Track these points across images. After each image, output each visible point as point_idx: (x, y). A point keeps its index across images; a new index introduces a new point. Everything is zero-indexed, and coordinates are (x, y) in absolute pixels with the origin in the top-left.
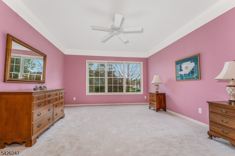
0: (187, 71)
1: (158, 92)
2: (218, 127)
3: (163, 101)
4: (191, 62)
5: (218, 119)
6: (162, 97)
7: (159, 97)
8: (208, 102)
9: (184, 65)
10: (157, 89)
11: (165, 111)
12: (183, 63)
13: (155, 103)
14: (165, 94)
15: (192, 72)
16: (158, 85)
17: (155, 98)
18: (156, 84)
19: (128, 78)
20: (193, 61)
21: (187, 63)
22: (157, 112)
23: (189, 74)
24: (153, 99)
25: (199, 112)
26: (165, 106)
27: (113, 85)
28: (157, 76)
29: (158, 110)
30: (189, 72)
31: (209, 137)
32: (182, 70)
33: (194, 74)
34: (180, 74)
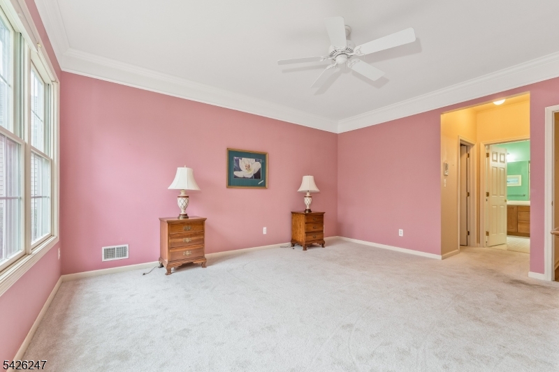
0: (250, 173)
4: (256, 161)
9: (244, 162)
12: (243, 159)
15: (257, 176)
18: (183, 194)
20: (259, 161)
21: (249, 159)
23: (252, 178)
30: (252, 175)
32: (240, 170)
33: (258, 179)
34: (236, 177)
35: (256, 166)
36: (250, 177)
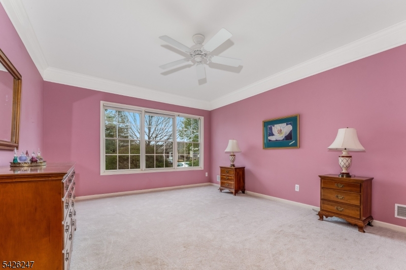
0: (281, 136)
1: (234, 165)
2: (331, 205)
3: (241, 179)
4: (287, 125)
5: (332, 196)
6: (241, 173)
7: (238, 173)
8: (320, 176)
9: (276, 128)
10: (233, 161)
11: (243, 192)
12: (275, 125)
13: (233, 183)
14: (244, 168)
15: (289, 137)
16: (235, 154)
17: (232, 175)
18: (232, 154)
19: (149, 142)
20: (290, 124)
21: (280, 125)
22: (235, 195)
23: (283, 140)
24: (228, 176)
25: (296, 190)
26: (244, 187)
27: (129, 155)
28: (235, 141)
29: (236, 193)
30: (284, 137)
31: (319, 218)
32: (273, 135)
33: (291, 140)
34: (270, 140)
35: (286, 129)
36: (282, 139)
